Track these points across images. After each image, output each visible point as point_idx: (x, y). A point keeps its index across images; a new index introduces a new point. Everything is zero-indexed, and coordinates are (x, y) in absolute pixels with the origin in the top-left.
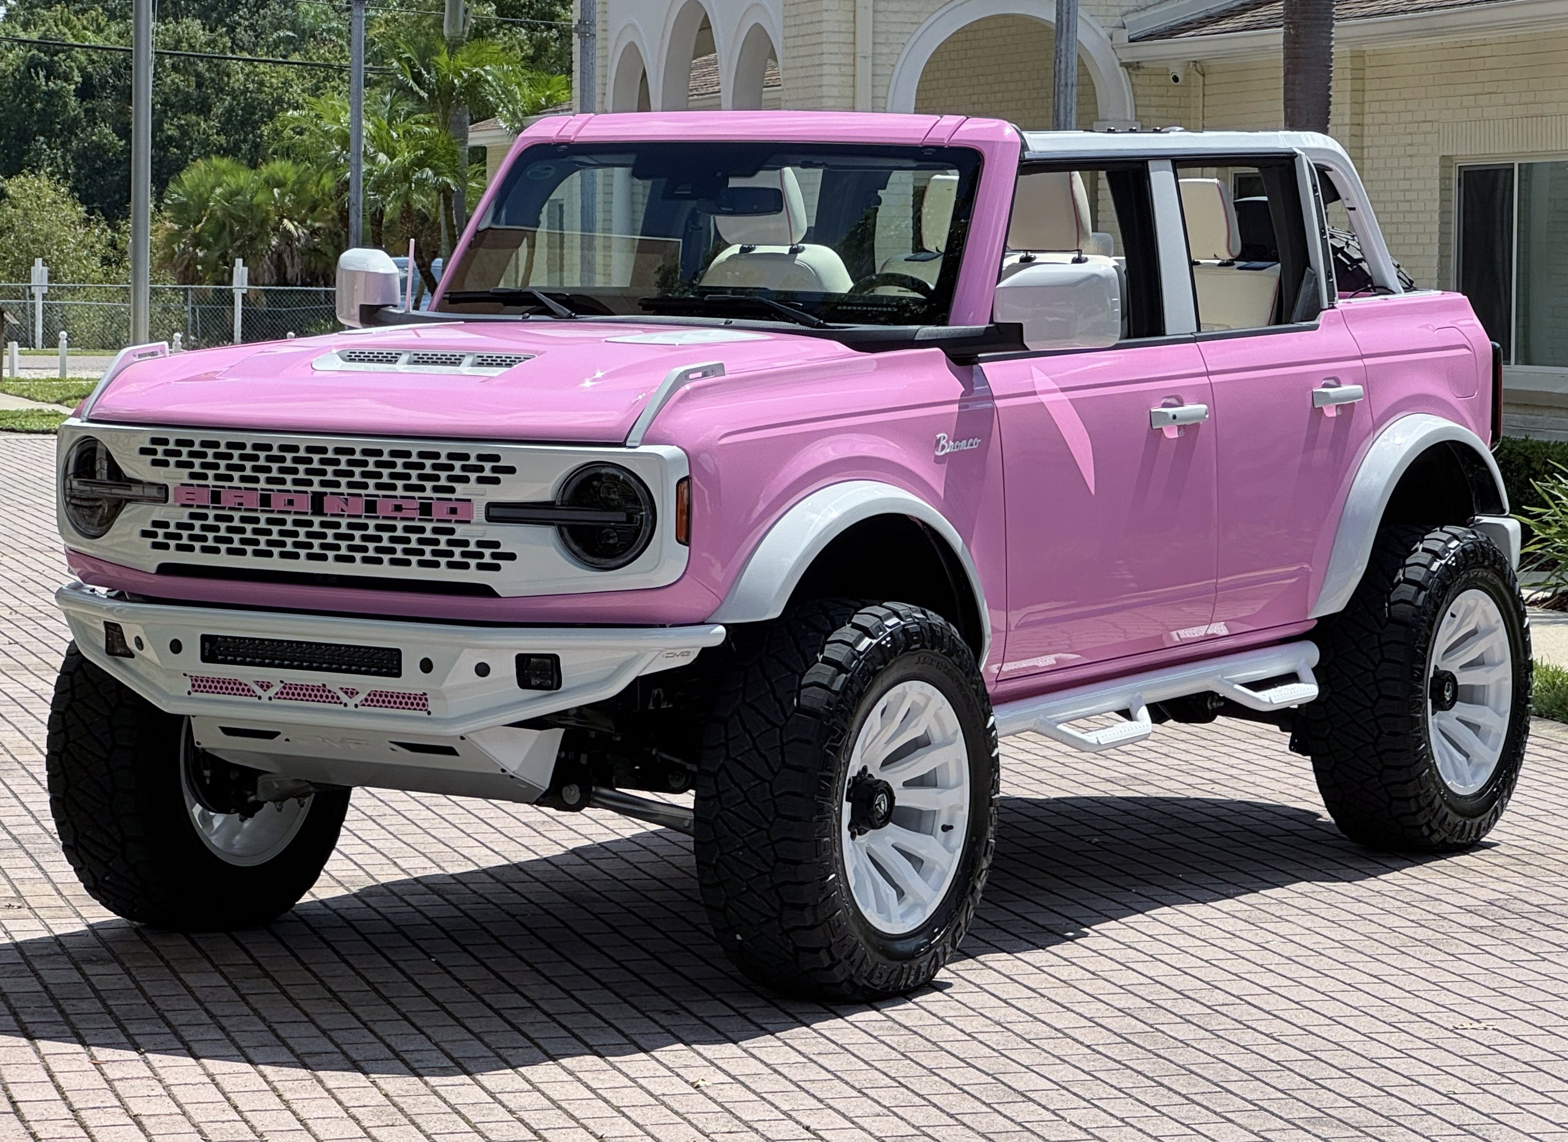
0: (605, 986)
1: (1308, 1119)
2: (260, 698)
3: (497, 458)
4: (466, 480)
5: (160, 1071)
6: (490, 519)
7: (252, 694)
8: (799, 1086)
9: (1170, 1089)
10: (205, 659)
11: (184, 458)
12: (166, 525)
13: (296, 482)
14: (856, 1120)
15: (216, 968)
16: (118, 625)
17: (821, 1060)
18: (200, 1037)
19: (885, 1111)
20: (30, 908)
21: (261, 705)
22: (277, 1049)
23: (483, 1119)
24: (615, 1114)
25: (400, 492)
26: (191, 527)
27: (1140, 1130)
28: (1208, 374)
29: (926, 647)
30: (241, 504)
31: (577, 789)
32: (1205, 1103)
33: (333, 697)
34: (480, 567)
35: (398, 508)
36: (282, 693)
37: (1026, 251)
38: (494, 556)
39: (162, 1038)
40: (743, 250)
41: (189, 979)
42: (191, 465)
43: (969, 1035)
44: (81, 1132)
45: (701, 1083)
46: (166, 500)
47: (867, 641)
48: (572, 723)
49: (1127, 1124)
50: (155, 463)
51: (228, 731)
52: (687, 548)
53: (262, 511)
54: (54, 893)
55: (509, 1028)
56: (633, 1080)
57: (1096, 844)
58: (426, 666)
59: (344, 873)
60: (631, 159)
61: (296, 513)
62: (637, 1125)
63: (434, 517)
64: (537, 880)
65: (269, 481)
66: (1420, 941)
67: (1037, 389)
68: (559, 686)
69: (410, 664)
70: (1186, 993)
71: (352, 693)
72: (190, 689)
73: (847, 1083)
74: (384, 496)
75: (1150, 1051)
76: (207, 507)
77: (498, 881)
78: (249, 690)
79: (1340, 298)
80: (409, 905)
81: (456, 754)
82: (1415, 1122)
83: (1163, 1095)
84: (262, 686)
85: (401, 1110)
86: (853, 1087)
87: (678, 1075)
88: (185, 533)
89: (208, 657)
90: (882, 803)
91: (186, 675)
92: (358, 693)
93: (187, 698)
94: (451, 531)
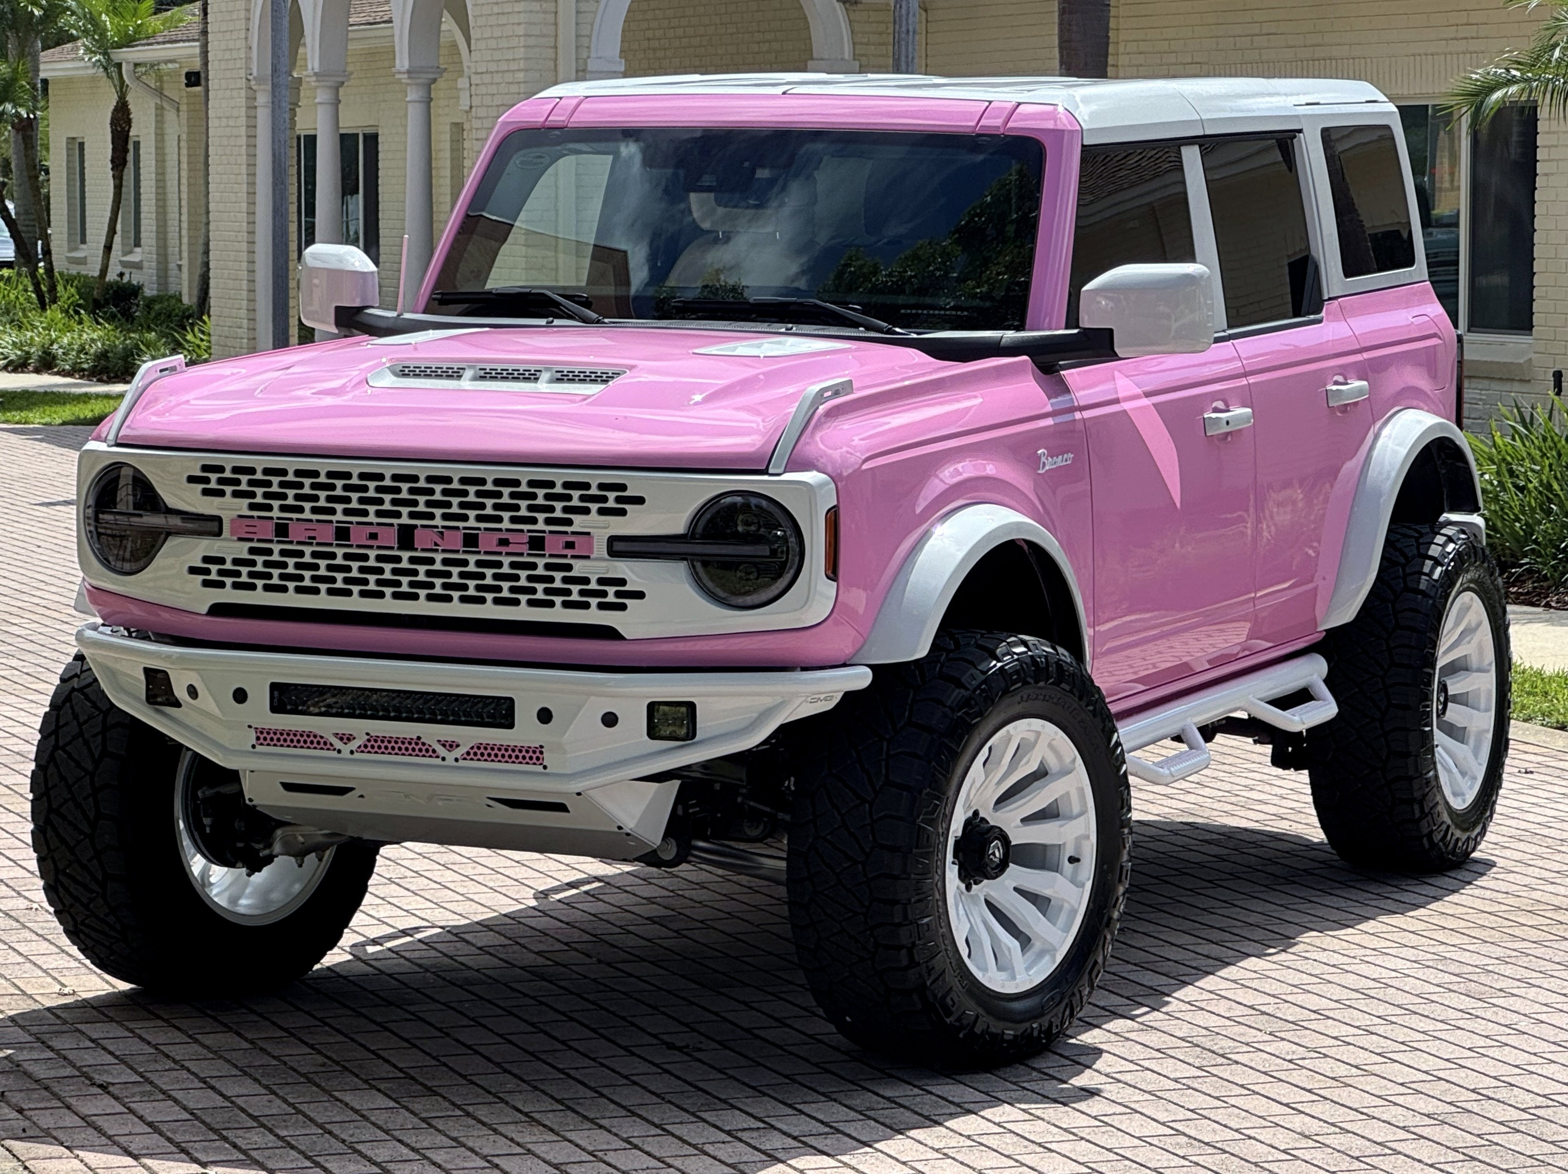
2: (339, 752)
3: (623, 487)
4: (586, 511)
6: (613, 553)
7: (330, 747)
10: (274, 709)
11: (243, 487)
12: (221, 561)
13: (381, 514)
16: (164, 672)
21: (341, 759)
25: (506, 524)
26: (251, 563)
31: (674, 843)
33: (427, 751)
34: (602, 606)
35: (504, 542)
36: (366, 746)
38: (618, 594)
42: (251, 495)
46: (219, 533)
50: (206, 492)
51: (289, 787)
52: (835, 584)
53: (338, 545)
58: (545, 716)
60: (639, 145)
61: (379, 548)
65: (348, 512)
67: (1120, 397)
68: (692, 737)
69: (526, 715)
71: (451, 746)
72: (254, 742)
74: (486, 529)
76: (271, 541)
78: (325, 743)
81: (568, 811)
84: (341, 739)
88: (244, 570)
89: (277, 707)
90: (996, 851)
91: (250, 727)
92: (458, 746)
93: (249, 752)
94: (569, 568)
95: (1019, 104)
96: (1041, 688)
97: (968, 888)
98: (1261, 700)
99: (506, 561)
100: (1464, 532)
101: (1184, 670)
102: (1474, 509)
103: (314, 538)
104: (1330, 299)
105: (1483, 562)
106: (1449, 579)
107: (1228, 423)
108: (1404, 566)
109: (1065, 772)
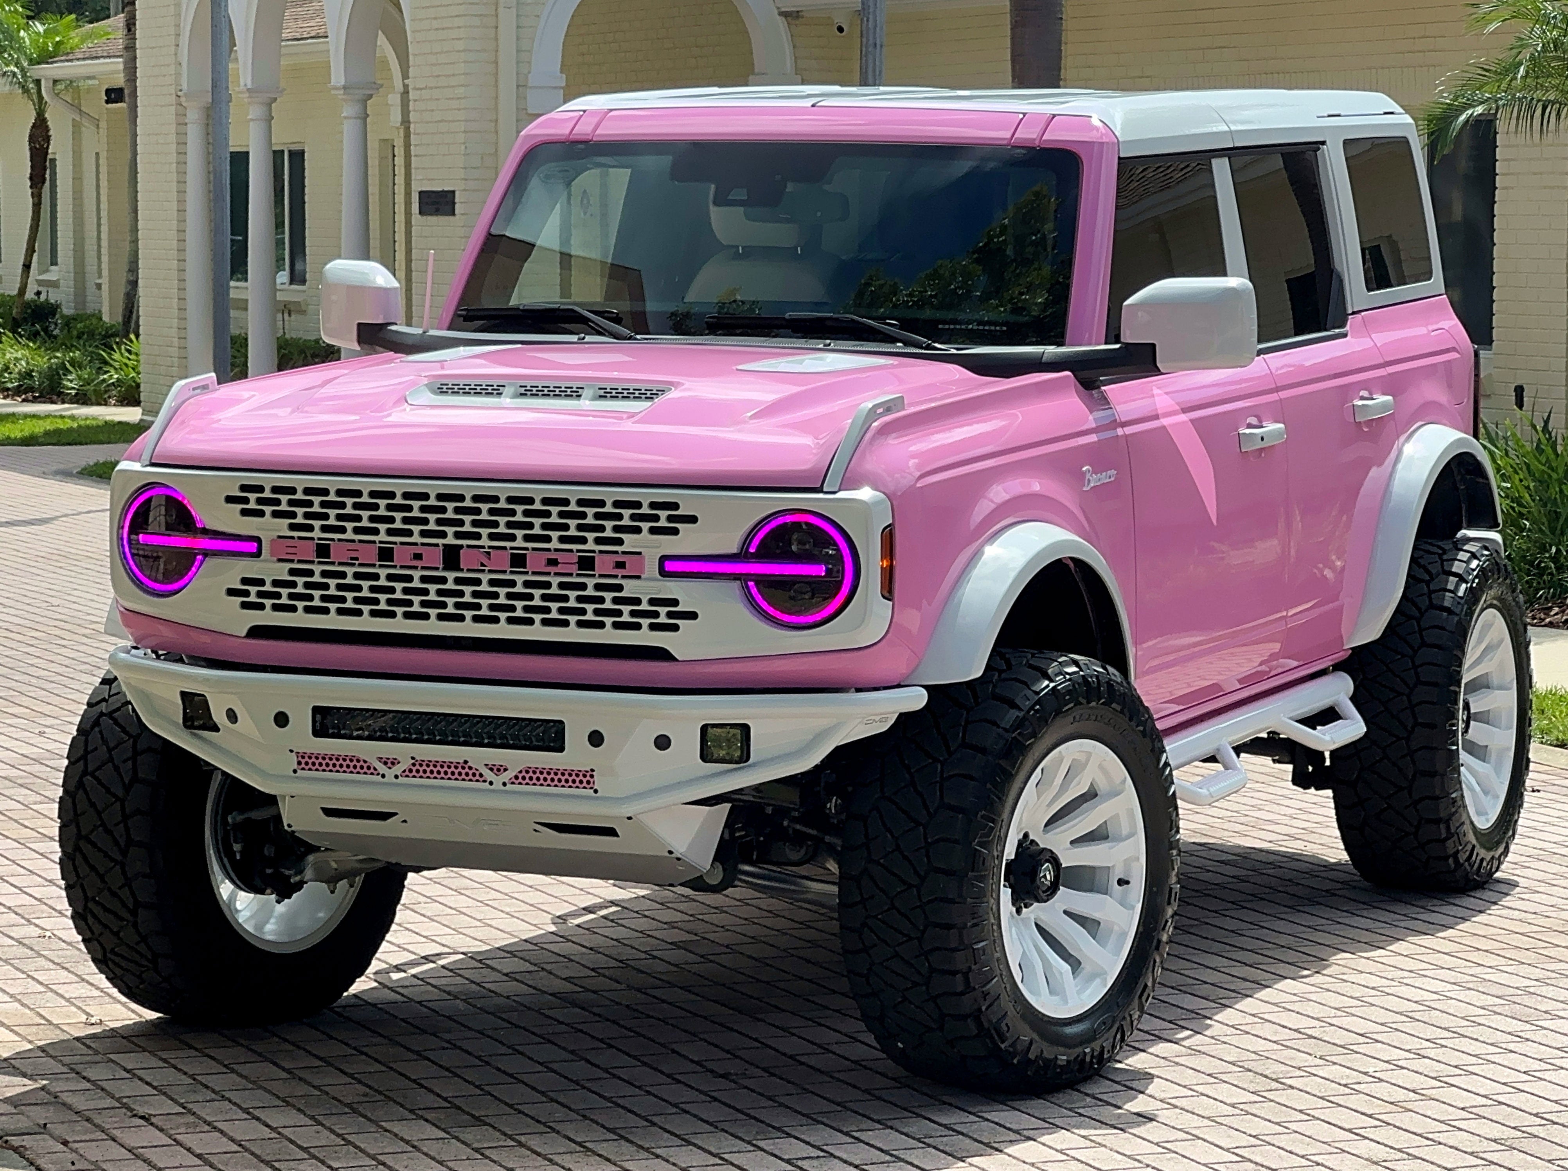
2: (383, 776)
3: (675, 506)
4: (637, 530)
6: (665, 573)
7: (374, 771)
10: (316, 733)
11: (283, 507)
12: (260, 582)
13: (425, 533)
16: (202, 695)
21: (385, 783)
25: (555, 544)
26: (291, 584)
31: (721, 867)
33: (474, 775)
34: (653, 627)
35: (553, 562)
36: (411, 770)
38: (672, 615)
42: (291, 515)
46: (258, 554)
48: (748, 798)
50: (245, 513)
51: (329, 812)
52: (891, 603)
53: (381, 566)
58: (596, 739)
61: (423, 568)
63: (597, 573)
65: (391, 532)
67: (1159, 413)
68: (745, 759)
69: (576, 737)
71: (499, 770)
72: (295, 766)
74: (534, 549)
76: (312, 562)
78: (369, 768)
81: (618, 835)
84: (385, 763)
88: (285, 592)
89: (319, 731)
90: (1047, 874)
91: (291, 751)
92: (506, 770)
93: (290, 777)
94: (619, 588)
95: (1054, 116)
96: (1092, 708)
97: (1019, 911)
98: (1291, 718)
99: (555, 581)
100: (1487, 549)
101: (1214, 690)
102: (1493, 525)
103: (357, 559)
104: (1354, 313)
105: (1505, 579)
106: (1473, 595)
107: (1262, 439)
108: (1428, 583)
109: (1115, 793)
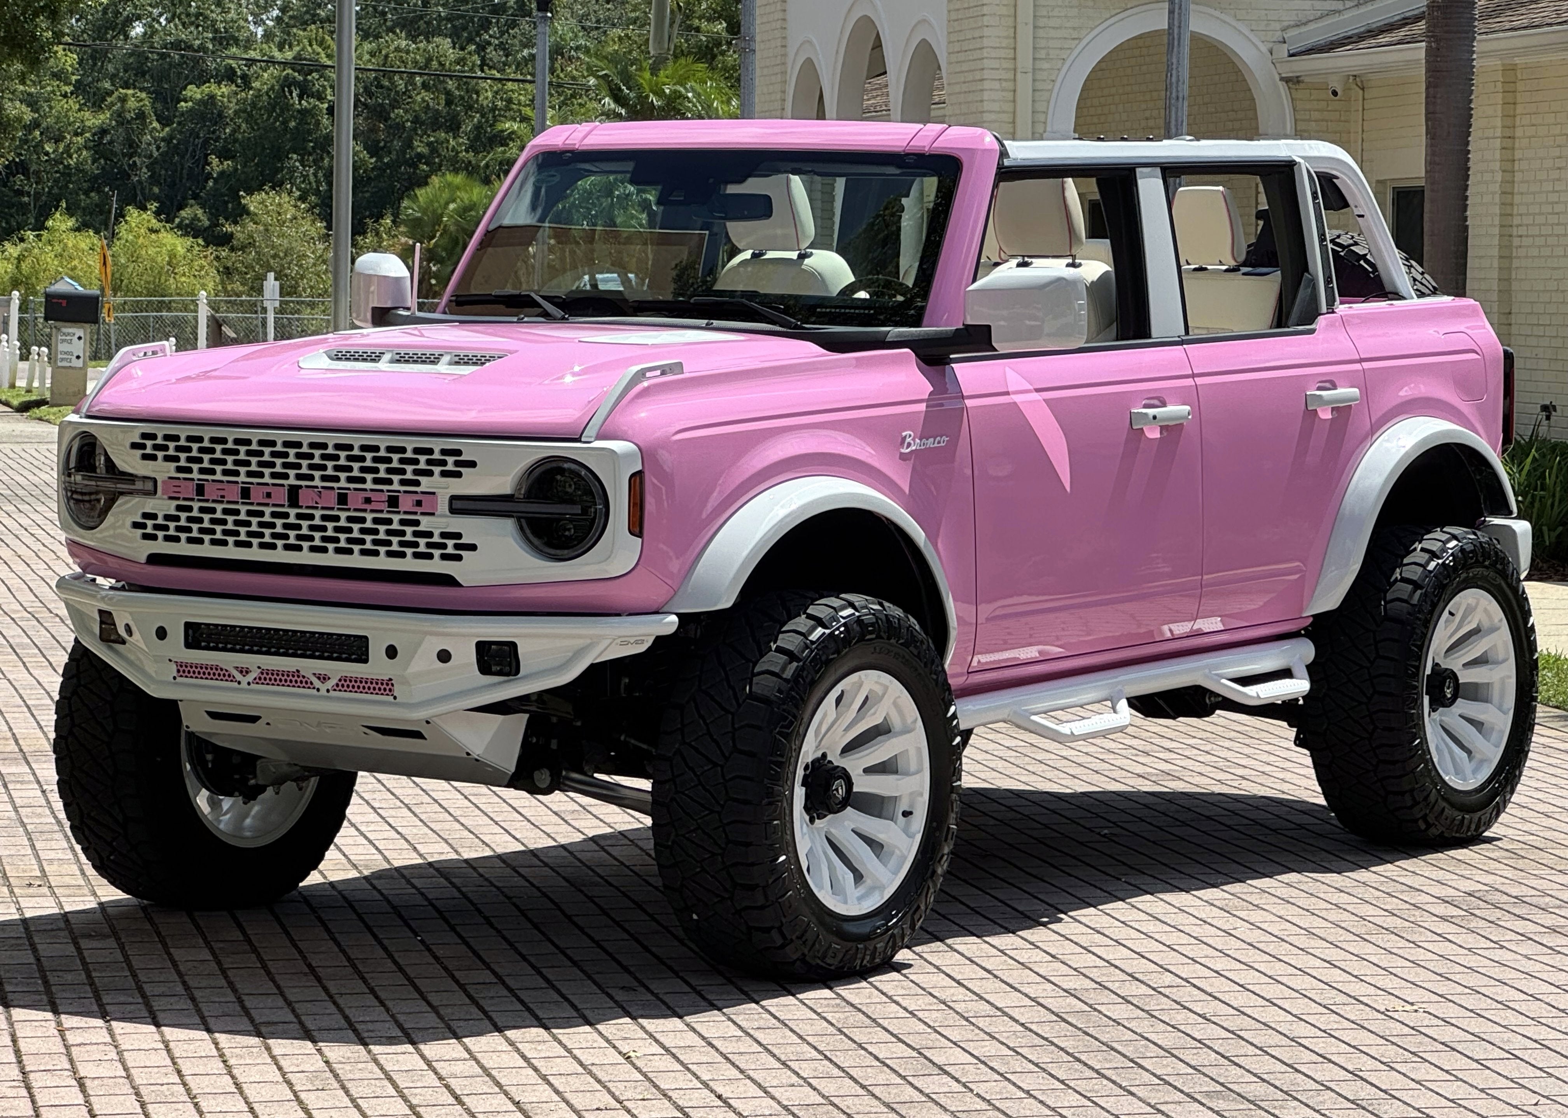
0: (575, 963)
1: (1207, 1094)
2: (239, 683)
3: (458, 453)
4: (430, 473)
5: (118, 1037)
6: (453, 511)
7: (233, 679)
8: (727, 1058)
9: (1086, 1064)
10: (188, 645)
11: (171, 452)
12: (154, 516)
13: (274, 475)
14: (769, 1089)
15: (207, 943)
16: (110, 614)
17: (758, 1035)
18: (169, 1007)
19: (801, 1082)
20: (50, 887)
21: (242, 689)
22: (237, 1019)
23: (411, 1085)
24: (540, 1081)
25: (369, 485)
26: (177, 519)
27: (1041, 1102)
28: (1193, 376)
29: (882, 638)
30: (223, 497)
31: (548, 773)
32: (1114, 1078)
33: (306, 683)
34: (444, 557)
36: (260, 679)
37: (1023, 256)
38: (457, 547)
39: (132, 1007)
40: (754, 256)
41: (177, 953)
42: (176, 459)
43: (911, 1013)
44: (24, 1093)
45: (632, 1054)
46: (155, 492)
47: (820, 631)
48: (533, 708)
49: (1031, 1095)
50: (145, 457)
51: (214, 715)
52: (640, 540)
53: (243, 503)
54: (78, 873)
55: (467, 1001)
56: (569, 1051)
57: (1104, 836)
58: (391, 652)
59: (362, 857)
60: (630, 166)
61: (274, 505)
62: (557, 1092)
63: (400, 509)
64: (546, 865)
65: (250, 474)
66: (1386, 929)
67: (1010, 390)
68: (517, 671)
69: (376, 650)
70: (1137, 975)
71: (324, 678)
72: (175, 674)
73: (774, 1056)
74: (355, 489)
75: (1080, 1029)
76: (192, 500)
77: (508, 865)
78: (229, 676)
79: (1342, 303)
80: (414, 887)
81: (424, 738)
82: (1312, 1097)
83: (1076, 1070)
84: (241, 672)
85: (336, 1076)
86: (779, 1060)
87: (614, 1047)
88: (172, 525)
89: (191, 644)
90: (839, 790)
91: (171, 661)
92: (329, 679)
93: (169, 683)
94: (417, 523)
95: (949, 127)
97: (812, 821)
102: (1508, 513)
107: (1155, 418)
109: (906, 731)
